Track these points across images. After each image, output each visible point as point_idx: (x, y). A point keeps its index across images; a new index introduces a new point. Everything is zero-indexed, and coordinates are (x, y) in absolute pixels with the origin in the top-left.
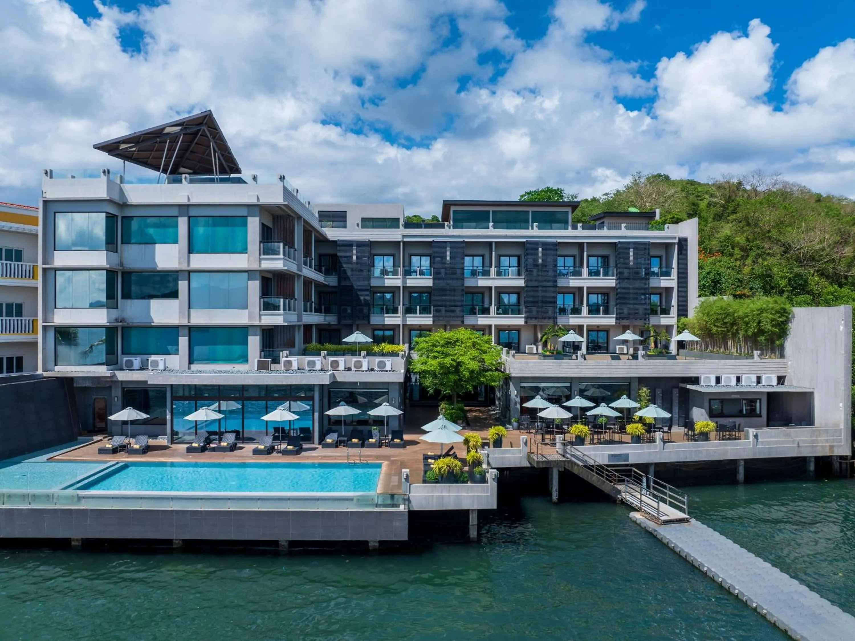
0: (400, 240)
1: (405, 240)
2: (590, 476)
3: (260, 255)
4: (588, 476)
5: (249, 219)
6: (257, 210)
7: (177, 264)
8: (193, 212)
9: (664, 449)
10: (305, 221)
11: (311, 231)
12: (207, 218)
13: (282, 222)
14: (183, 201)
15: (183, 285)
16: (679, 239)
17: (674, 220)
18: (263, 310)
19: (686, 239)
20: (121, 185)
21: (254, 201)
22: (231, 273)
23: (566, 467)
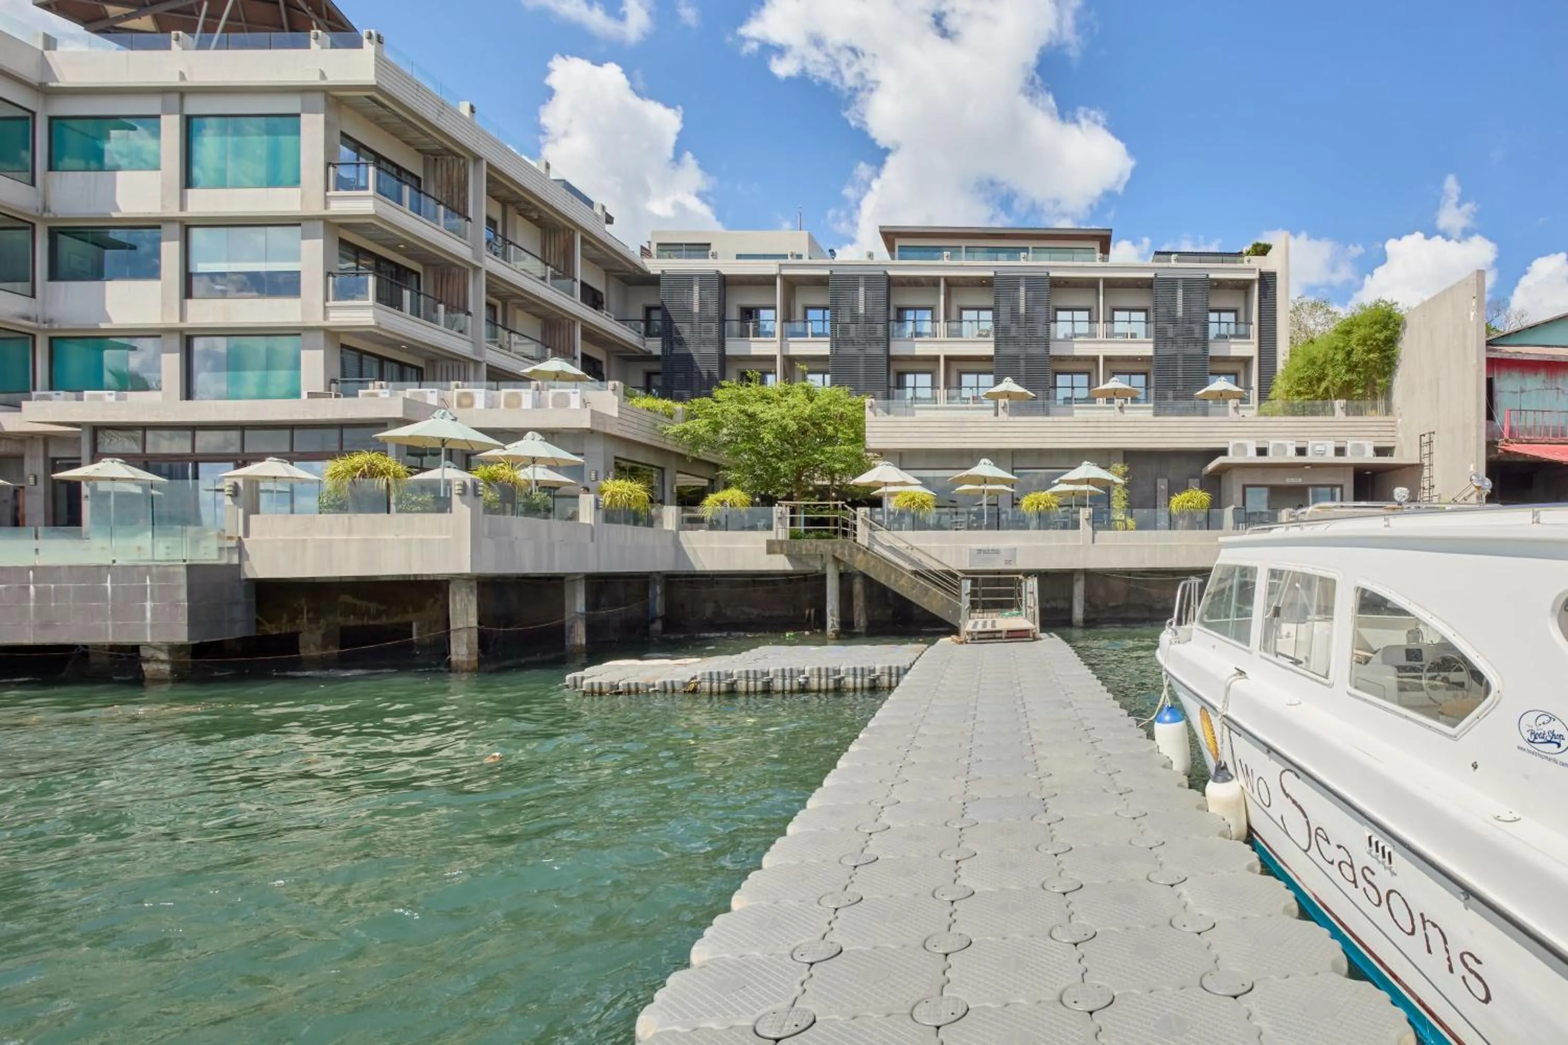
0: (774, 273)
1: (786, 272)
2: (893, 577)
3: (327, 189)
4: (888, 577)
5: (304, 118)
6: (319, 99)
7: (159, 207)
8: (194, 106)
9: (1093, 542)
10: (490, 166)
11: (574, 231)
12: (223, 119)
13: (444, 167)
14: (173, 80)
15: (170, 251)
16: (1261, 274)
17: (1259, 249)
18: (334, 300)
19: (1273, 275)
20: (46, 53)
21: (313, 79)
22: (270, 229)
23: (837, 555)
